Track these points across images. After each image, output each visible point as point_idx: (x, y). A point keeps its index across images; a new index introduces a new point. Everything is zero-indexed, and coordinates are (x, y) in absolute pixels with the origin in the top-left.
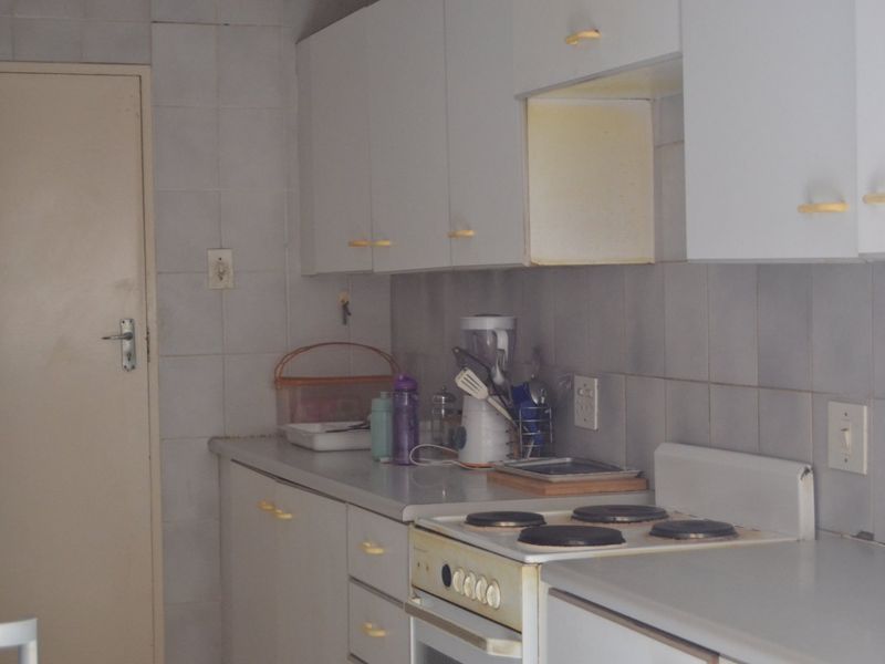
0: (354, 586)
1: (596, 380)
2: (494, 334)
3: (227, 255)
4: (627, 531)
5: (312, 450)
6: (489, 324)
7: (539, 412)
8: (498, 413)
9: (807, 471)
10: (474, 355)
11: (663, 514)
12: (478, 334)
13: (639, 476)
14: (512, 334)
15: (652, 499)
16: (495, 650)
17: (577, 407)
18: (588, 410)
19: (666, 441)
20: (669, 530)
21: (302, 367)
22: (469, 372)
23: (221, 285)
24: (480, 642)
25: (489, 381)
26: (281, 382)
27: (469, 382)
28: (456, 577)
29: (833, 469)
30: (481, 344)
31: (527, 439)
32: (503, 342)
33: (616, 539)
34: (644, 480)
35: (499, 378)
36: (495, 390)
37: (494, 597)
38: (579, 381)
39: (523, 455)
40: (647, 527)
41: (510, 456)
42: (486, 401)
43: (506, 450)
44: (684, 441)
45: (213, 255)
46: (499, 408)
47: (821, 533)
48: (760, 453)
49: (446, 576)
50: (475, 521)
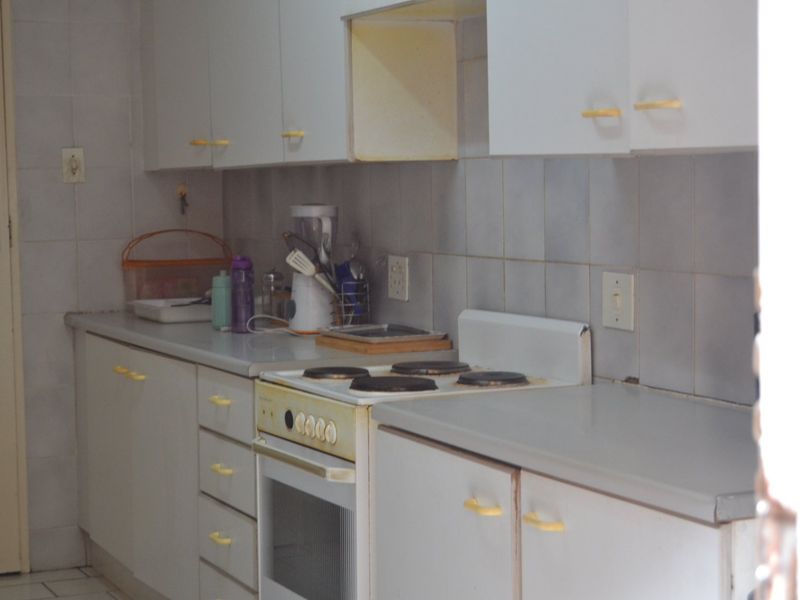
0: (203, 434)
1: (407, 260)
2: (320, 221)
3: (79, 153)
4: (439, 381)
5: (158, 322)
6: (314, 212)
7: (359, 287)
8: (323, 288)
9: (585, 329)
10: (302, 237)
11: (466, 368)
12: (304, 222)
13: (446, 337)
14: (335, 220)
15: (457, 354)
16: (333, 476)
17: (390, 281)
18: (399, 284)
19: (467, 308)
20: (469, 379)
21: (148, 252)
22: (299, 253)
23: (74, 179)
24: (320, 472)
25: (315, 260)
26: (128, 264)
27: (297, 260)
28: (298, 419)
29: (607, 328)
30: (309, 228)
31: (348, 310)
32: (327, 226)
33: (431, 386)
34: (448, 341)
35: (323, 257)
36: (321, 268)
37: (332, 433)
38: (392, 260)
39: (344, 322)
40: (455, 378)
41: (334, 323)
42: (313, 277)
43: (330, 319)
44: (482, 306)
45: (67, 153)
46: (325, 283)
47: (596, 379)
48: (546, 316)
49: (289, 419)
50: (312, 374)
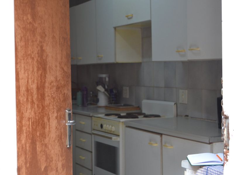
0: (77, 131)
1: (128, 88)
2: (105, 78)
4: (139, 116)
6: (104, 76)
7: (115, 95)
8: (106, 95)
9: (175, 104)
10: (101, 82)
11: (144, 114)
12: (101, 78)
13: (138, 107)
14: (109, 78)
15: (141, 111)
16: (114, 139)
17: (124, 93)
18: (126, 94)
19: (144, 99)
20: (146, 116)
24: (111, 138)
25: (104, 87)
27: (100, 88)
28: (104, 126)
29: (181, 103)
30: (102, 80)
31: (113, 100)
32: (107, 79)
33: (137, 118)
34: (139, 108)
35: (106, 87)
36: (106, 90)
37: (113, 129)
38: (124, 88)
39: (111, 103)
40: (143, 116)
41: (109, 104)
42: (104, 92)
44: (148, 99)
47: (178, 116)
48: (165, 101)
49: (102, 126)
50: (107, 115)
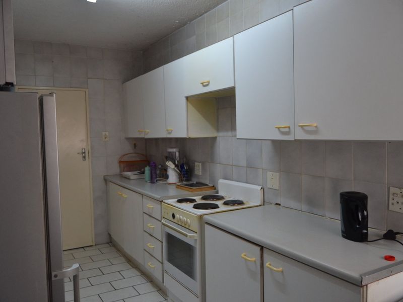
0: (145, 215)
1: (201, 164)
2: (175, 153)
3: (107, 133)
4: (219, 204)
5: (129, 179)
6: (174, 150)
7: (187, 171)
8: (176, 171)
9: (262, 188)
10: (170, 157)
11: (223, 198)
12: (171, 153)
13: (213, 186)
14: (179, 152)
15: (217, 192)
17: (196, 169)
18: (198, 170)
19: (220, 178)
20: (227, 203)
21: (126, 159)
22: (170, 162)
23: (106, 140)
24: (186, 235)
25: (175, 164)
26: (120, 162)
27: (170, 164)
28: (177, 216)
29: (269, 188)
30: (172, 155)
31: (184, 177)
32: (177, 154)
34: (214, 187)
35: (177, 163)
36: (176, 166)
37: (189, 222)
38: (196, 164)
39: (182, 181)
40: (222, 202)
41: (180, 181)
42: (174, 169)
43: (178, 180)
44: (225, 178)
45: (104, 133)
46: (177, 170)
47: (265, 203)
48: (247, 183)
49: (174, 216)
50: (180, 201)
